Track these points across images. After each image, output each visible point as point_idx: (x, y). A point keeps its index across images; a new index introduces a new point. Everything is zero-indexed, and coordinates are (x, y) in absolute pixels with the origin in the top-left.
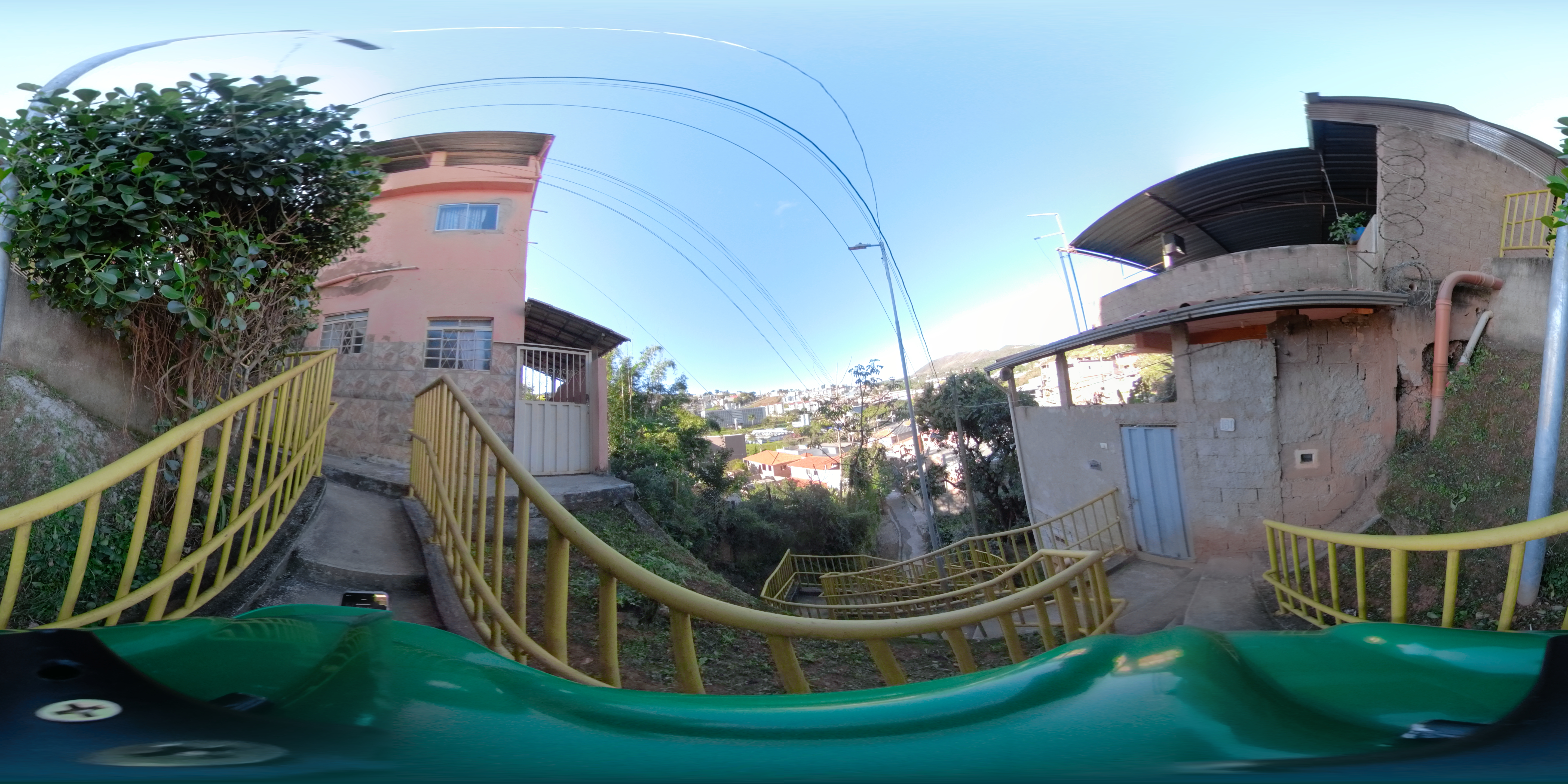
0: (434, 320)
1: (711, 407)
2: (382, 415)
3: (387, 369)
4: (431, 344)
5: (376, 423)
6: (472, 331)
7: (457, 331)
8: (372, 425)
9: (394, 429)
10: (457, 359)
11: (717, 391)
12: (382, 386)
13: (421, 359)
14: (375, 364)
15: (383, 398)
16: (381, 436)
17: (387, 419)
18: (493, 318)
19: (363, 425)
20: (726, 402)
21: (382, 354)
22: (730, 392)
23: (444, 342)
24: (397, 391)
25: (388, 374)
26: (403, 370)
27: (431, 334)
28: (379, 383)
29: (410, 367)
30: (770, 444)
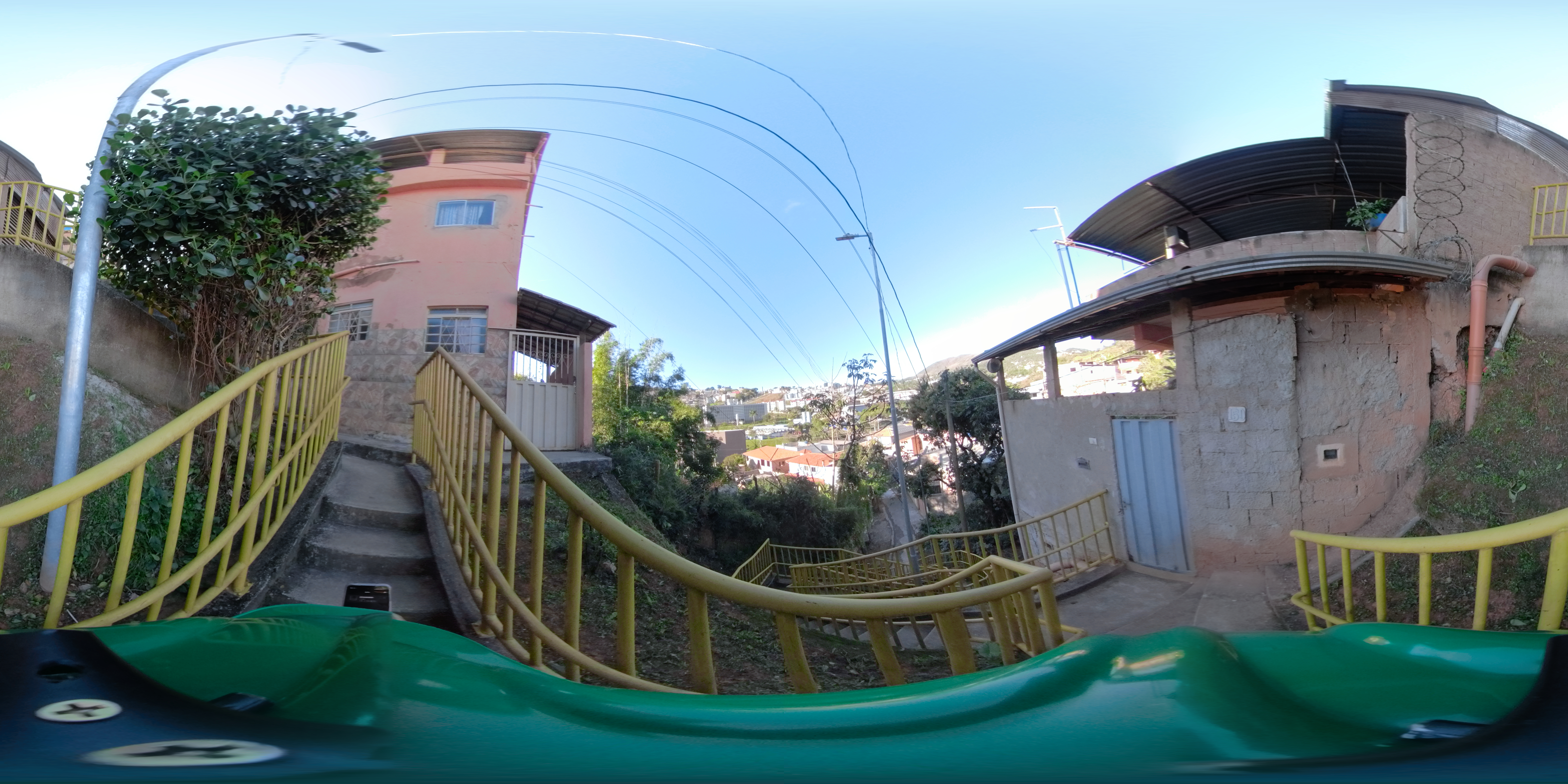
0: (434, 309)
1: (713, 402)
2: (387, 395)
3: (391, 353)
4: (431, 330)
5: (381, 403)
6: (468, 319)
7: (454, 319)
8: (378, 404)
9: (398, 409)
10: (455, 344)
11: (720, 387)
12: (387, 370)
13: (422, 344)
14: (380, 349)
15: (388, 380)
16: (386, 415)
17: (391, 399)
18: (487, 307)
19: (370, 405)
20: (728, 397)
21: (386, 340)
22: (733, 388)
23: (443, 328)
24: (400, 373)
25: (392, 358)
26: (405, 354)
27: (431, 322)
28: (384, 367)
29: (412, 352)
30: (770, 439)
